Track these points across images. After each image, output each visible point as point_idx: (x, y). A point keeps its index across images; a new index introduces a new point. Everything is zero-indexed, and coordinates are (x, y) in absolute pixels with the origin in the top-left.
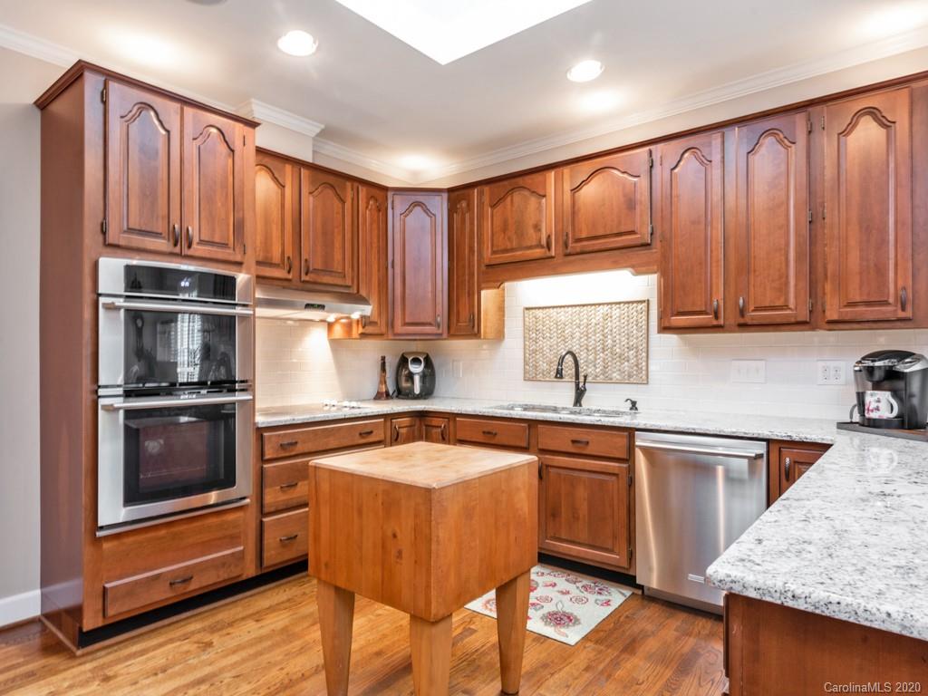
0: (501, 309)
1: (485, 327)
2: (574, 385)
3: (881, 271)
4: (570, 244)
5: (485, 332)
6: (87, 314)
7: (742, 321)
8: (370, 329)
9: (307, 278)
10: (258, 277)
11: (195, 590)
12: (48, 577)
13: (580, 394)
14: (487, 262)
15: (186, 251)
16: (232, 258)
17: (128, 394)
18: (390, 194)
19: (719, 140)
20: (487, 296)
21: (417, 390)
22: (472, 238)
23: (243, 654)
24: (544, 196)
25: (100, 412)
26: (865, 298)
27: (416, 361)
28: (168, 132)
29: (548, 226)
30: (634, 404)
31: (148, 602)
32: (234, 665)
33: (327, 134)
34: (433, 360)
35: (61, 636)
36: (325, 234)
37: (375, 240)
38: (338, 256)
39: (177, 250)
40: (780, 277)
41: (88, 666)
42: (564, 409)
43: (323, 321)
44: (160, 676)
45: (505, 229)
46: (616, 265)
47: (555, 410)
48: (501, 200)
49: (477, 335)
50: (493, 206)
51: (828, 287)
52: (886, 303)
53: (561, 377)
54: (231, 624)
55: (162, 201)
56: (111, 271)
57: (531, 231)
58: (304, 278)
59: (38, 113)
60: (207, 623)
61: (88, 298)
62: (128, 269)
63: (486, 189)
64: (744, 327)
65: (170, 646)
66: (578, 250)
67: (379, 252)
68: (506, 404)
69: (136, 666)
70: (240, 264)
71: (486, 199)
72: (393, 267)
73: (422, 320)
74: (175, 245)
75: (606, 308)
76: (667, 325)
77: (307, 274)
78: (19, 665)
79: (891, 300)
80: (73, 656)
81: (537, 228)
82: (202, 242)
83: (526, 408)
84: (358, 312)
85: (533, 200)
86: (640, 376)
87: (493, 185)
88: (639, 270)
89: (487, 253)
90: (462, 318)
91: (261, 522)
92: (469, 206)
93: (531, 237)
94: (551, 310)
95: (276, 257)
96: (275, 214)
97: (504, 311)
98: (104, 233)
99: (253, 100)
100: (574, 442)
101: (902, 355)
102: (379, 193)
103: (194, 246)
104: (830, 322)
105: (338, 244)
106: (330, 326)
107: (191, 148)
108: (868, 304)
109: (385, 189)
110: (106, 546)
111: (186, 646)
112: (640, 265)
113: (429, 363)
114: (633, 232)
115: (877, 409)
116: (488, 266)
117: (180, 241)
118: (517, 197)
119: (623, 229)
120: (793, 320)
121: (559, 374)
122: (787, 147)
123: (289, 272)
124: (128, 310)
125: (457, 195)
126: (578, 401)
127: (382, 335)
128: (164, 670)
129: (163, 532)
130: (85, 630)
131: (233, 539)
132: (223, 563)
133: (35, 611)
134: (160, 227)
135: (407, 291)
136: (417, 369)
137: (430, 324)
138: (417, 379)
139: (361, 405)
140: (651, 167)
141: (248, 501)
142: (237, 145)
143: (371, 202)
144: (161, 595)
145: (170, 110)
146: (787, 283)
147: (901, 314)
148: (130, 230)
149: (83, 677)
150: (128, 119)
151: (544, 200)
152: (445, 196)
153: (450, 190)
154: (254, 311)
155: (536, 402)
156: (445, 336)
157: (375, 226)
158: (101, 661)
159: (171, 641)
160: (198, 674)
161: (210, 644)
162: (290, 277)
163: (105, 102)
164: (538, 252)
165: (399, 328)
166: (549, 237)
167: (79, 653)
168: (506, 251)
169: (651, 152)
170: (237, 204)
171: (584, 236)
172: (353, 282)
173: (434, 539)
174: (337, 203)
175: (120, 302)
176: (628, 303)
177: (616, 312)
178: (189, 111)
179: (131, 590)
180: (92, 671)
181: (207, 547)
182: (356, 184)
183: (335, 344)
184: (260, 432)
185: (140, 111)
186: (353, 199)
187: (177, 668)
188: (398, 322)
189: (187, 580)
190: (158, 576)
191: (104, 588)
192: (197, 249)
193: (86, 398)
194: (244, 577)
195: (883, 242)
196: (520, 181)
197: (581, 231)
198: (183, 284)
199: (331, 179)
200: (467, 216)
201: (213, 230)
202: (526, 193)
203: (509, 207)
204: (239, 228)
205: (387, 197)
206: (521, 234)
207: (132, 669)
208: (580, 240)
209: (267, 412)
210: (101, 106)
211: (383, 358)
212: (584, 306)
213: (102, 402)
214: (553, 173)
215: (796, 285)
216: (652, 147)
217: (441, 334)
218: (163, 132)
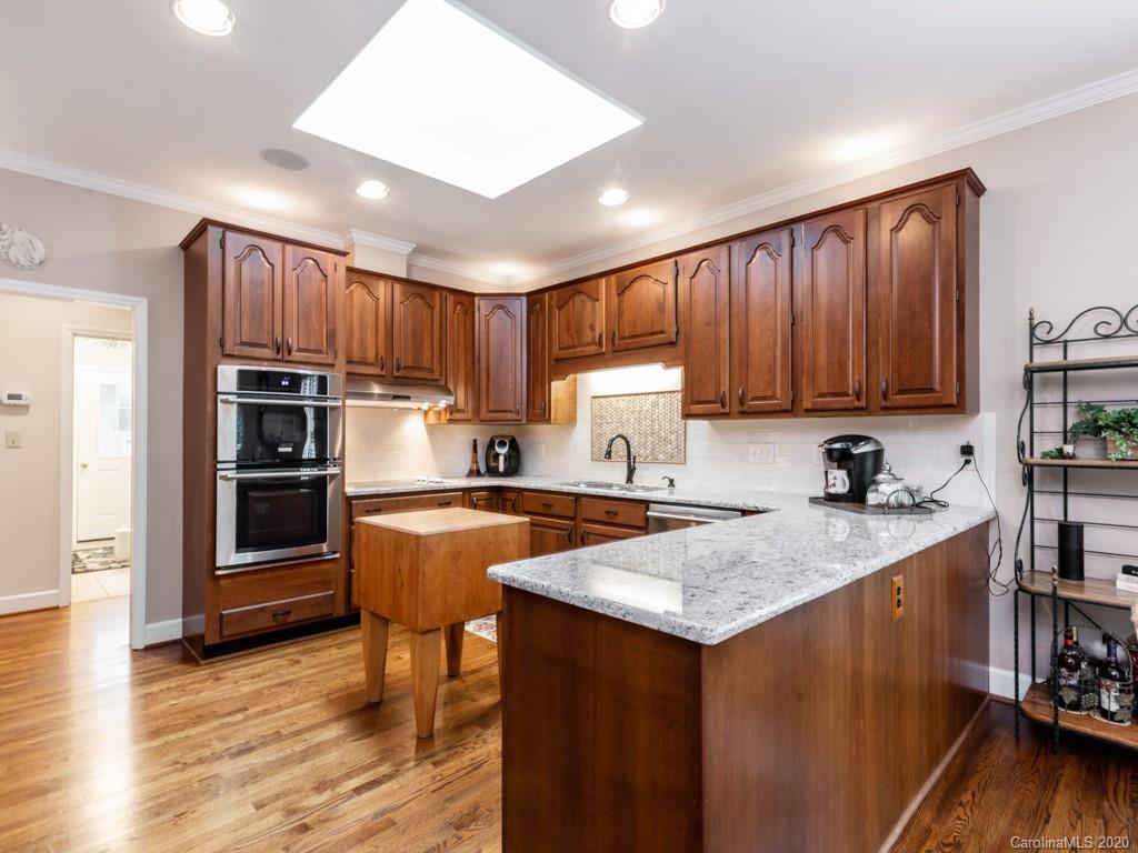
0: (573, 398)
1: (556, 413)
2: (626, 464)
3: (843, 367)
4: (617, 342)
5: (555, 419)
6: (209, 408)
7: (742, 409)
8: (457, 416)
9: (398, 374)
10: (348, 374)
11: (294, 622)
12: (187, 611)
13: (631, 472)
14: (555, 356)
15: (287, 357)
16: (325, 362)
17: (240, 468)
18: (476, 299)
19: (726, 253)
20: (558, 388)
21: (501, 469)
22: (544, 338)
23: (320, 669)
24: (597, 300)
25: (218, 480)
26: (831, 390)
27: (502, 444)
28: (272, 266)
29: (601, 326)
30: (672, 481)
31: (254, 628)
32: (310, 676)
33: (420, 250)
34: (518, 441)
35: (193, 652)
36: (415, 335)
37: (462, 338)
38: (427, 354)
39: (280, 357)
40: (770, 372)
41: (208, 671)
42: (618, 485)
43: (419, 409)
44: (256, 679)
45: (568, 329)
46: (651, 360)
47: (610, 486)
48: (565, 303)
49: (548, 421)
50: (560, 309)
51: (804, 380)
52: (846, 394)
53: (610, 457)
54: (318, 650)
55: (267, 321)
56: (228, 375)
57: (588, 330)
58: (396, 374)
59: (182, 252)
60: (301, 648)
61: (210, 396)
62: (241, 373)
63: (554, 293)
64: (744, 414)
65: (269, 662)
66: (622, 347)
67: (466, 350)
68: (572, 481)
69: (240, 673)
70: (332, 365)
71: (554, 302)
72: (479, 362)
73: (504, 408)
74: (278, 353)
75: (654, 396)
76: (687, 412)
77: (398, 370)
78: (159, 669)
79: (851, 392)
80: (198, 665)
81: (592, 327)
82: (299, 350)
83: (589, 485)
84: (443, 403)
85: (589, 304)
86: (680, 459)
87: (560, 290)
88: (669, 364)
89: (556, 349)
90: (537, 407)
91: (350, 572)
92: (542, 308)
93: (588, 336)
94: (612, 399)
95: (371, 356)
96: (370, 322)
97: (576, 400)
98: (222, 346)
99: (352, 229)
100: (607, 512)
101: (857, 440)
102: (466, 299)
103: (294, 353)
104: (807, 410)
105: (426, 344)
106: (426, 413)
107: (291, 278)
108: (834, 395)
109: (473, 295)
110: (223, 582)
111: (282, 662)
112: (668, 361)
113: (514, 446)
114: (662, 332)
115: (834, 485)
116: (556, 360)
117: (282, 350)
118: (577, 300)
119: (655, 329)
120: (778, 408)
121: (608, 454)
122: (775, 260)
123: (382, 369)
124: (240, 404)
125: (534, 297)
126: (629, 479)
127: (469, 420)
128: (259, 676)
129: (268, 575)
130: (206, 644)
131: (325, 585)
132: (316, 602)
133: (178, 634)
134: (266, 339)
135: (491, 382)
136: (503, 451)
137: (511, 411)
138: (501, 458)
139: (444, 480)
140: (677, 276)
141: (338, 555)
142: (330, 271)
143: (458, 307)
144: (265, 623)
145: (273, 248)
146: (775, 377)
147: (857, 404)
148: (243, 344)
149: (202, 678)
150: (240, 260)
151: (597, 304)
152: (524, 299)
153: (529, 295)
154: (344, 403)
155: (598, 479)
156: (524, 421)
157: (462, 328)
158: (216, 669)
159: (271, 658)
160: (283, 680)
161: (299, 662)
162: (383, 373)
163: (223, 247)
164: (592, 349)
165: (484, 415)
166: (601, 336)
167: (203, 662)
168: (569, 348)
169: (676, 262)
170: (329, 319)
171: (627, 334)
172: (441, 375)
173: (421, 572)
174: (426, 310)
175: (232, 398)
176: (670, 392)
177: (662, 400)
178: (289, 248)
179: (242, 617)
180: (209, 674)
181: (303, 589)
182: (444, 293)
183: (430, 428)
184: (349, 500)
185: (251, 251)
186: (441, 306)
187: (269, 675)
188: (483, 410)
189: (287, 613)
190: (262, 609)
191: (221, 615)
192: (296, 356)
193: (208, 469)
194: (335, 616)
195: (845, 341)
196: (579, 286)
197: (624, 330)
198: (283, 383)
199: (421, 290)
200: (540, 317)
201: (309, 340)
202: (583, 297)
203: (571, 309)
204: (331, 336)
205: (474, 303)
206: (579, 332)
207: (237, 674)
208: (623, 338)
209: (357, 485)
210: (220, 251)
211: (475, 441)
212: (637, 394)
213: (220, 473)
214: (604, 280)
215: (782, 379)
216: (678, 258)
217: (520, 420)
218: (268, 265)
